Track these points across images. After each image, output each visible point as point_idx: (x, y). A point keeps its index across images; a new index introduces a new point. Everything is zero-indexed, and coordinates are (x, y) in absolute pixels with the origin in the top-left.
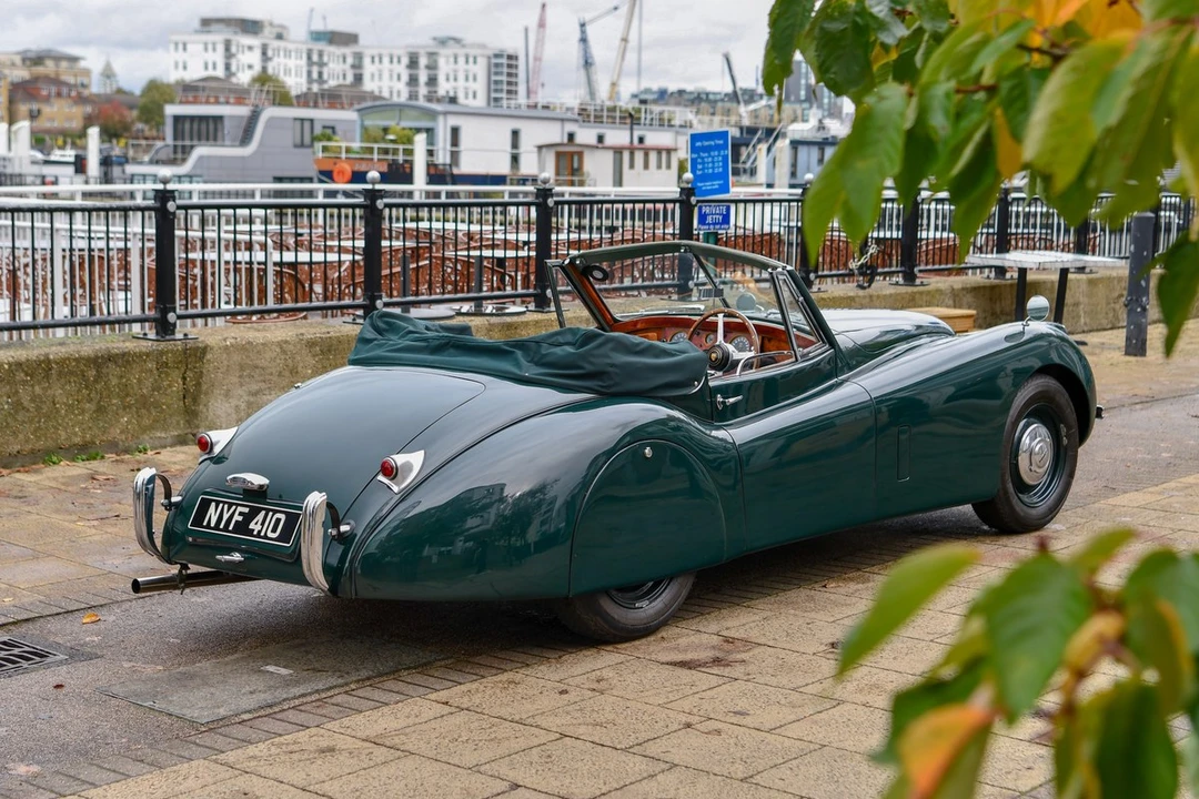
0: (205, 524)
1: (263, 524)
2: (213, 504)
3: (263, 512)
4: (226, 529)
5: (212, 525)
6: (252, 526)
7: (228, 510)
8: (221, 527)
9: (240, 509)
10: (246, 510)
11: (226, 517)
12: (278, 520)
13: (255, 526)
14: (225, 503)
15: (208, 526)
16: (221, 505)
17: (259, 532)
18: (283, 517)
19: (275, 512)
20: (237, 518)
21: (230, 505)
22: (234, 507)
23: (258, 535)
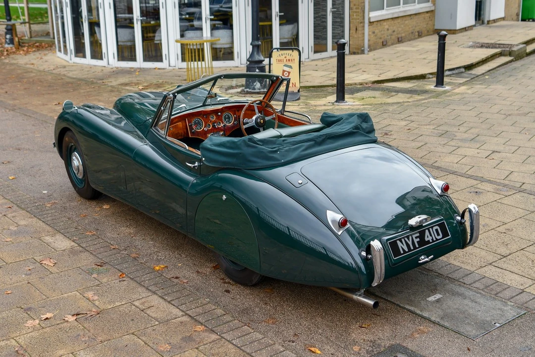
0: (402, 252)
1: (431, 235)
2: (398, 242)
3: (427, 231)
4: (415, 248)
5: (407, 250)
6: (426, 239)
7: (409, 240)
9: (414, 236)
10: (418, 235)
11: (410, 243)
12: (437, 230)
13: (428, 238)
14: (404, 238)
15: (405, 252)
16: (403, 240)
17: (432, 239)
18: (437, 227)
19: (432, 227)
20: (416, 241)
21: (408, 237)
22: (410, 237)
23: (433, 241)
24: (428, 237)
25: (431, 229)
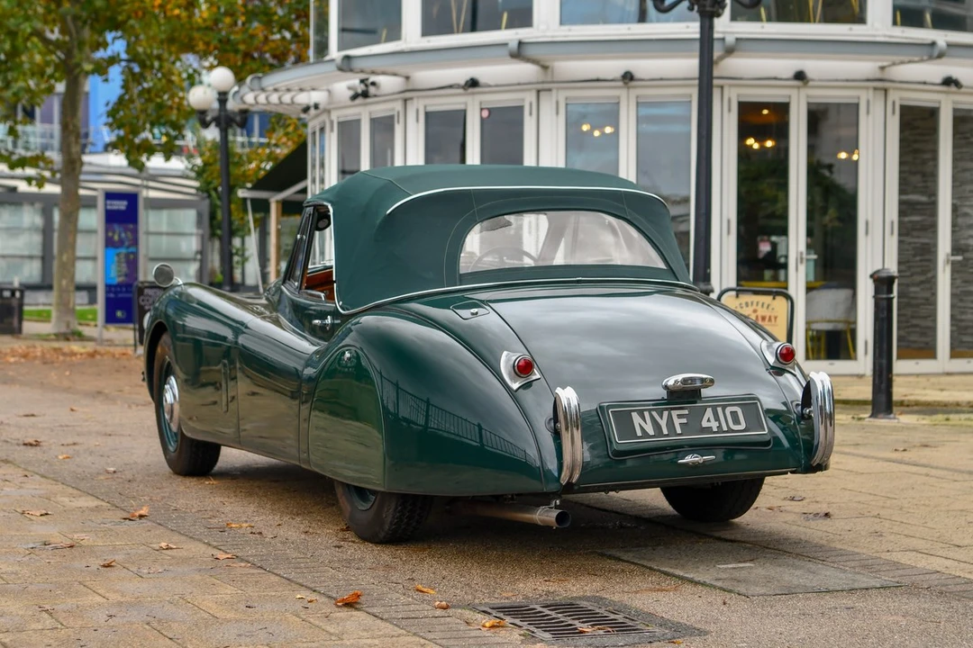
0: (639, 434)
5: (651, 432)
6: (705, 424)
8: (665, 432)
9: (674, 413)
10: (686, 412)
12: (734, 414)
14: (650, 411)
16: (646, 414)
19: (724, 408)
22: (666, 413)
24: (709, 420)
25: (719, 410)
